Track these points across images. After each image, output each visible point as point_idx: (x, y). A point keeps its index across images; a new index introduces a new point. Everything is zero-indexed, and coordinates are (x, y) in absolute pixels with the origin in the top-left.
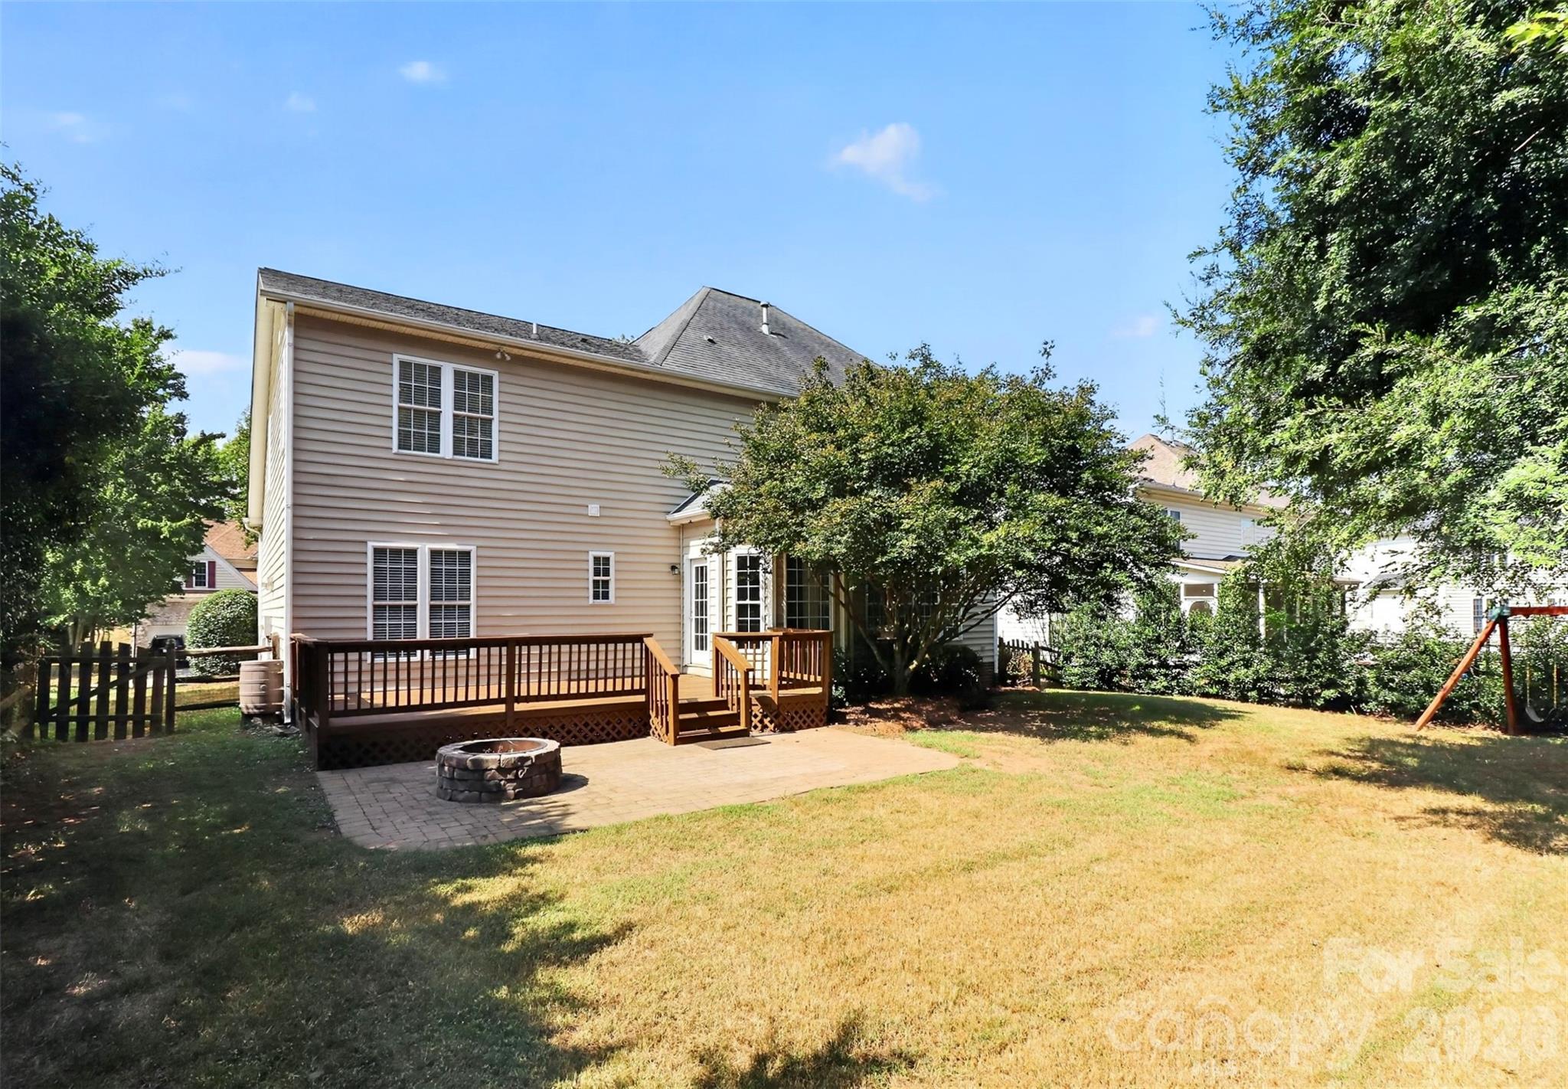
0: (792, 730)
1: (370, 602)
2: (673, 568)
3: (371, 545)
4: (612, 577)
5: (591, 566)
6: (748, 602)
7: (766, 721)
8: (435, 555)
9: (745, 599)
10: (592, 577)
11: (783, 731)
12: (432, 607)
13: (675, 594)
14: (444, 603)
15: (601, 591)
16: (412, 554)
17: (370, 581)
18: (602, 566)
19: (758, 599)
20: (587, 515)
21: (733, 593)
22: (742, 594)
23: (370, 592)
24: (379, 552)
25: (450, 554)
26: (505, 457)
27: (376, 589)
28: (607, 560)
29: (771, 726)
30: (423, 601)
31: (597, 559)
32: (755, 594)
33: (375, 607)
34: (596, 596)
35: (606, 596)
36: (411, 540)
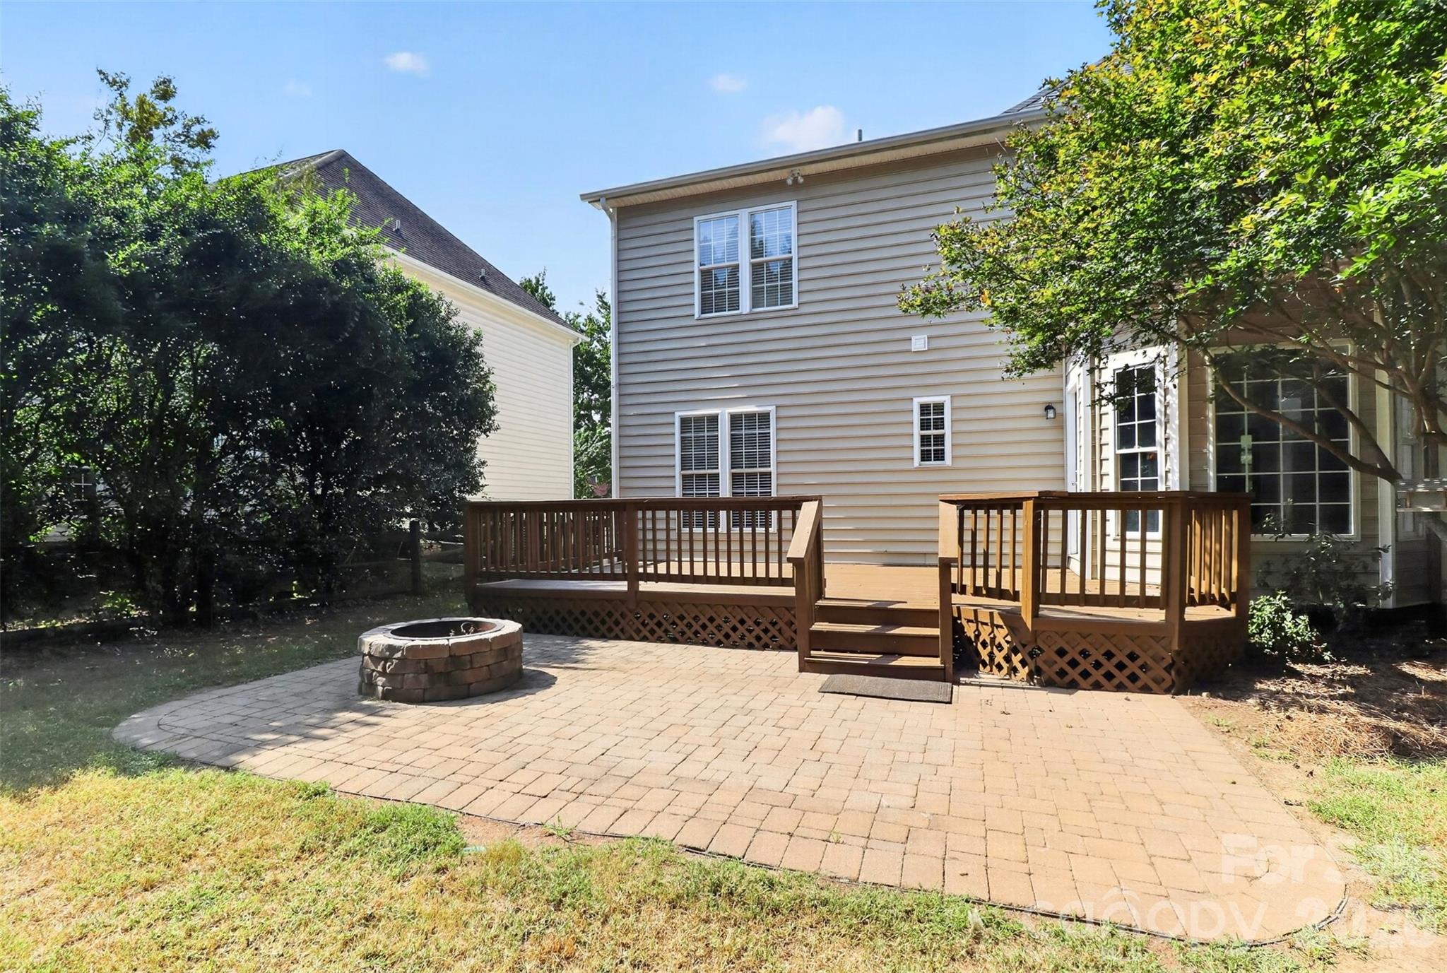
0: (1072, 686)
1: (678, 471)
2: (1049, 407)
3: (678, 414)
4: (947, 431)
5: (916, 417)
6: (1137, 449)
7: (1016, 659)
8: (735, 420)
9: (1132, 446)
10: (917, 431)
11: (1049, 684)
12: (734, 475)
13: (1055, 448)
14: (745, 470)
15: (932, 449)
16: (713, 420)
17: (677, 451)
18: (932, 416)
19: (1153, 443)
20: (910, 351)
21: (1110, 437)
22: (1125, 437)
23: (677, 461)
24: (685, 422)
25: (750, 417)
26: (806, 298)
27: (683, 458)
28: (939, 408)
29: (1023, 672)
30: (724, 470)
31: (924, 409)
32: (1148, 435)
33: (684, 477)
34: (925, 456)
35: (940, 456)
36: (710, 407)
